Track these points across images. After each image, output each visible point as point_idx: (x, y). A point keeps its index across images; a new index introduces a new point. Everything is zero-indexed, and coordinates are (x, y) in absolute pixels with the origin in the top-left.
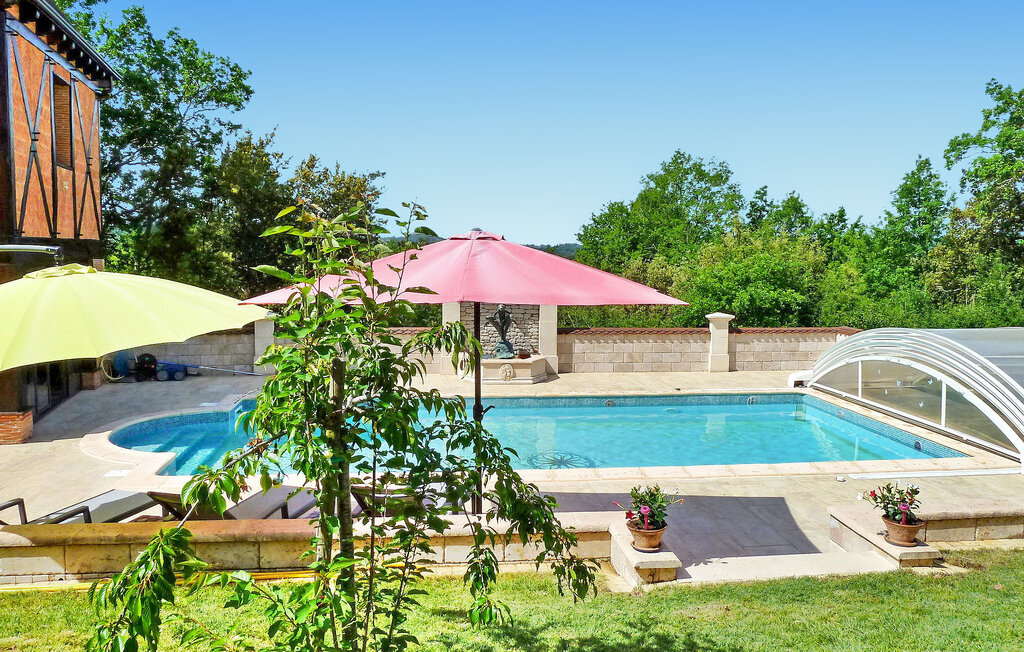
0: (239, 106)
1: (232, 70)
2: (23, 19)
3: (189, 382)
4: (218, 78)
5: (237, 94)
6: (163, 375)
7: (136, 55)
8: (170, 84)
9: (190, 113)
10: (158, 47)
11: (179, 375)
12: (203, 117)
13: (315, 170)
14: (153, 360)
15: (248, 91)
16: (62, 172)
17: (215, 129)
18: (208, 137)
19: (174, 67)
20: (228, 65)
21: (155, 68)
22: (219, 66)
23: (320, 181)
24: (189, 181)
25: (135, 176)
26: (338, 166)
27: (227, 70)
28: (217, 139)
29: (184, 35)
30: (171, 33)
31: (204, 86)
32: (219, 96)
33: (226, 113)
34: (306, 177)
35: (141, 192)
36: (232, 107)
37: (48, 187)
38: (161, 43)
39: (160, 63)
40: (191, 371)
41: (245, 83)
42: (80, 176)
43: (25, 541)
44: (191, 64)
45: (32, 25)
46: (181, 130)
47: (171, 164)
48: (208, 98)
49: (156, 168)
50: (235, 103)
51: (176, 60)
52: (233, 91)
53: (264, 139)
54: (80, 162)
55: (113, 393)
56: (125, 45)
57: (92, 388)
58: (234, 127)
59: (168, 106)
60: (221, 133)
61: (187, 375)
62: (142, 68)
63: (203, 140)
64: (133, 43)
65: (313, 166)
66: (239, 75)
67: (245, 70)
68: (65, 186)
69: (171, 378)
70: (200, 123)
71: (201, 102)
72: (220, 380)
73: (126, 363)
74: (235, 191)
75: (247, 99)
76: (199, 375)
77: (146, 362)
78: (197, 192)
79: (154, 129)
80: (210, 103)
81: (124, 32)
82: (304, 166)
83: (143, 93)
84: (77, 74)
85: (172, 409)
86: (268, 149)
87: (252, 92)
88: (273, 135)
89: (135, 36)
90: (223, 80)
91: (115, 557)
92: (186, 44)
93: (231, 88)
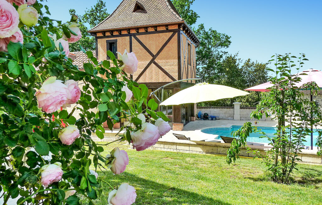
0: (227, 46)
1: (226, 37)
2: (183, 30)
3: (217, 121)
4: (222, 40)
5: (227, 43)
6: (210, 118)
7: (201, 37)
8: (210, 43)
9: (214, 50)
10: (207, 33)
11: (214, 119)
12: (218, 51)
13: (250, 62)
14: (207, 115)
15: (230, 42)
16: (189, 66)
17: (221, 54)
18: (219, 56)
19: (211, 38)
20: (225, 36)
21: (206, 39)
22: (222, 36)
23: (251, 66)
24: (214, 69)
25: (200, 69)
26: (257, 61)
27: (224, 37)
28: (221, 57)
29: (213, 29)
30: (210, 29)
31: (218, 42)
32: (222, 45)
33: (224, 49)
34: (247, 65)
35: (202, 73)
36: (226, 47)
37: (187, 70)
38: (208, 32)
39: (207, 37)
40: (217, 118)
41: (229, 40)
42: (192, 67)
43: (195, 144)
44: (215, 37)
45: (184, 32)
46: (212, 55)
47: (210, 64)
48: (219, 45)
49: (206, 66)
50: (226, 46)
51: (211, 36)
52: (226, 42)
53: (235, 55)
54: (192, 64)
55: (198, 122)
56: (198, 34)
57: (193, 121)
58: (225, 53)
59: (209, 49)
60: (222, 55)
61: (216, 119)
62: (203, 40)
63: (218, 57)
64: (200, 33)
65: (249, 61)
66: (228, 38)
67: (229, 36)
68: (189, 70)
69: (212, 120)
70: (217, 52)
71: (217, 47)
72: (225, 121)
73: (201, 115)
74: (228, 70)
75: (230, 44)
76: (219, 119)
77: (206, 115)
78: (216, 71)
79: (205, 55)
80: (219, 47)
81: (198, 31)
82: (246, 62)
83: (203, 46)
84: (192, 42)
85: (214, 126)
86: (236, 58)
87: (231, 42)
88: (238, 53)
89: (201, 32)
90: (223, 40)
91: (214, 149)
92: (214, 31)
93: (225, 42)
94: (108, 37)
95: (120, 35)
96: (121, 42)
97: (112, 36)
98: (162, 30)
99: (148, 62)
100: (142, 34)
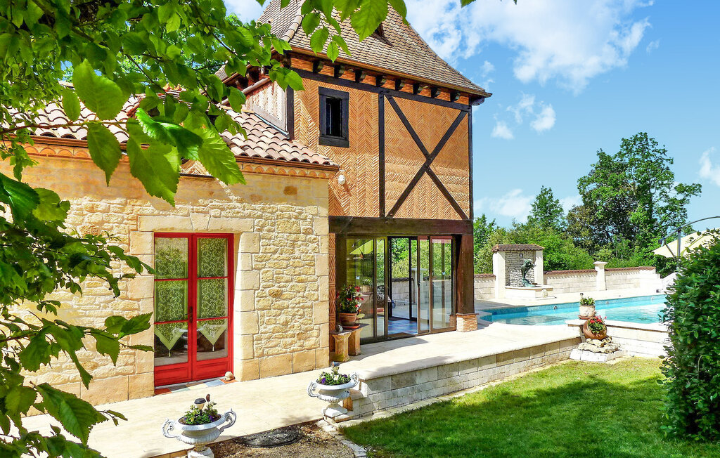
94: (325, 79)
95: (357, 84)
96: (359, 104)
97: (336, 79)
98: (443, 99)
99: (417, 169)
100: (406, 96)
